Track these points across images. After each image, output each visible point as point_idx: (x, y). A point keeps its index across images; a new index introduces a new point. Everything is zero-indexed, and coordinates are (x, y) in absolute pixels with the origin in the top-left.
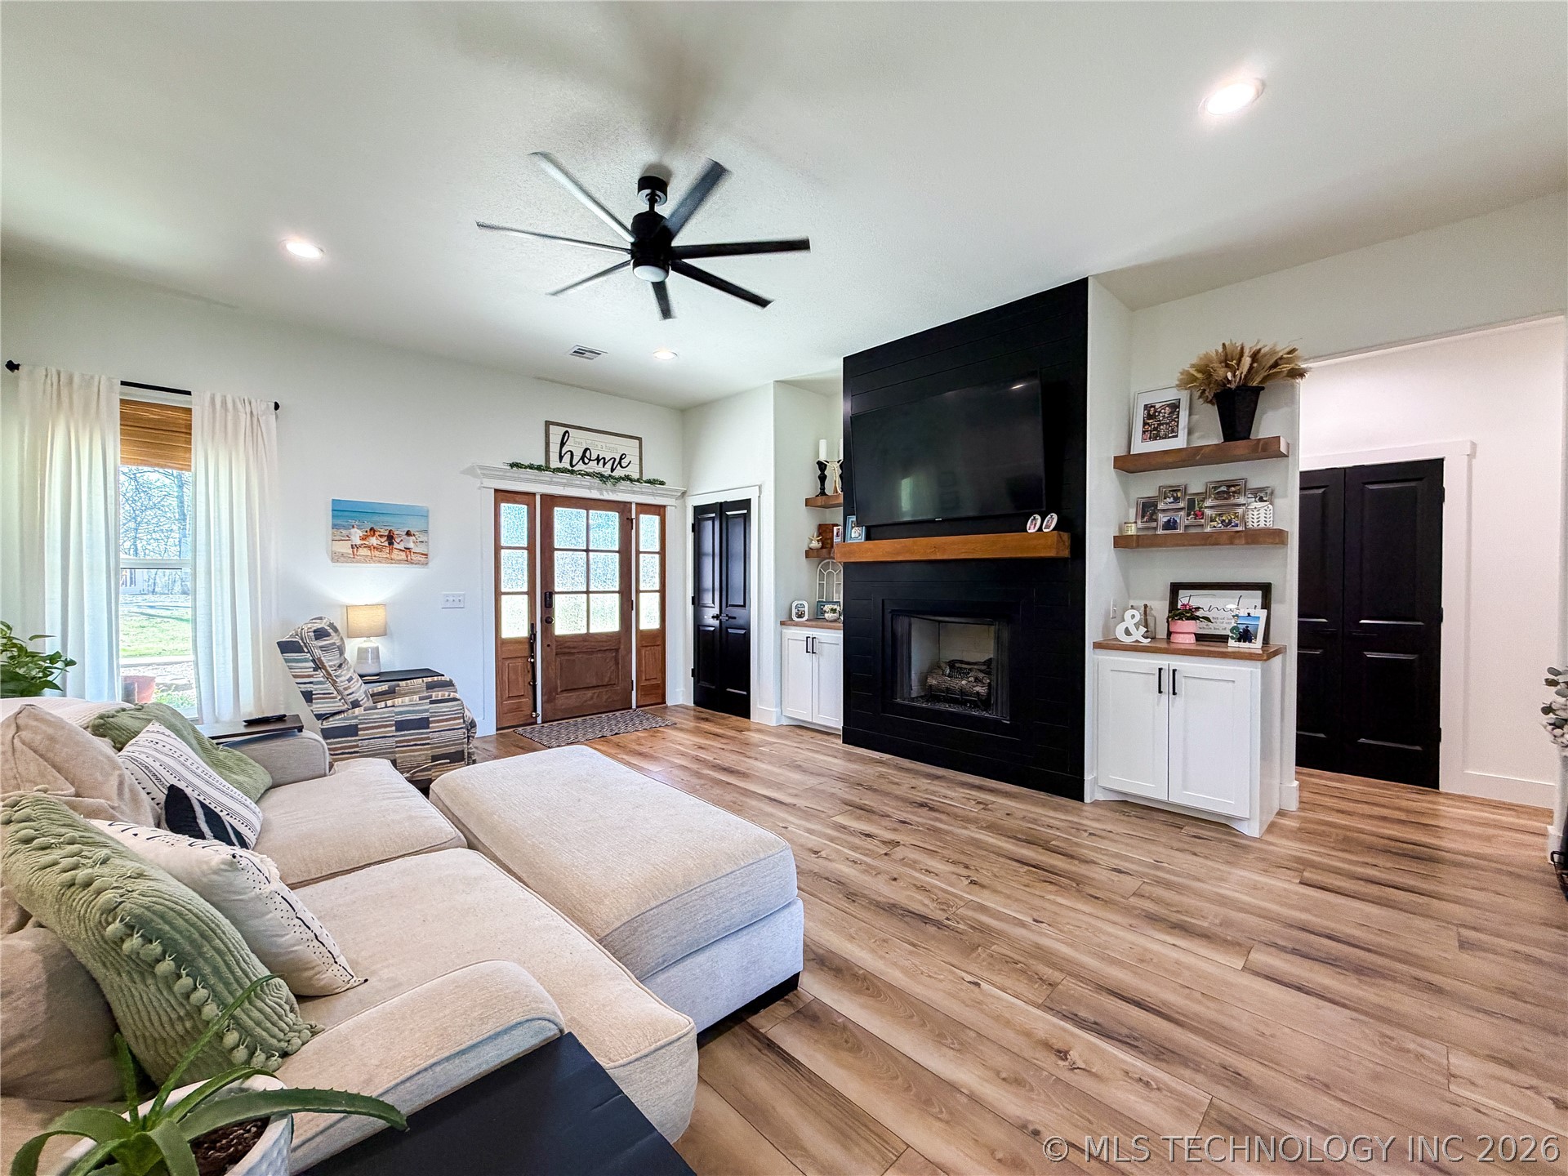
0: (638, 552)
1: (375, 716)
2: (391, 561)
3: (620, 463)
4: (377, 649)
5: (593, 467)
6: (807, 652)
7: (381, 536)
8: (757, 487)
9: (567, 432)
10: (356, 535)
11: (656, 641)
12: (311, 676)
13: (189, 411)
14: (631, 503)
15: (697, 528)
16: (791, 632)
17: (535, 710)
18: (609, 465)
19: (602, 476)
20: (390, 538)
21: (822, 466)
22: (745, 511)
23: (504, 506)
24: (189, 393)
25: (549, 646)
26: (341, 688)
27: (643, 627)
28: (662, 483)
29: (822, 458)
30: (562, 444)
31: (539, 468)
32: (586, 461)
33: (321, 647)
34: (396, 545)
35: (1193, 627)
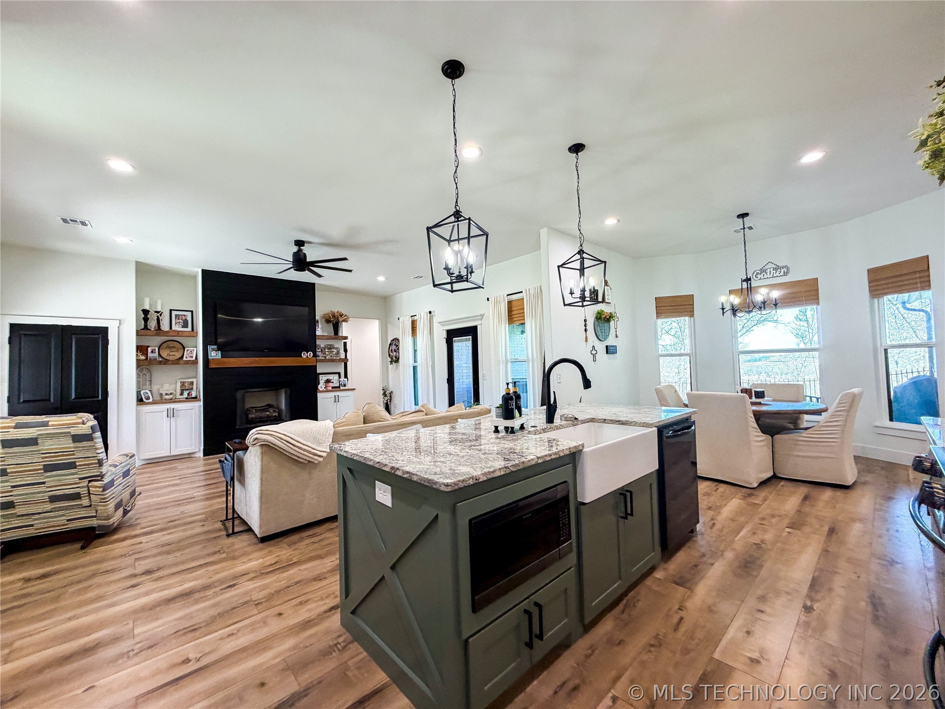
6: (167, 417)
8: (117, 321)
16: (148, 408)
21: (146, 312)
29: (147, 307)
35: (331, 385)
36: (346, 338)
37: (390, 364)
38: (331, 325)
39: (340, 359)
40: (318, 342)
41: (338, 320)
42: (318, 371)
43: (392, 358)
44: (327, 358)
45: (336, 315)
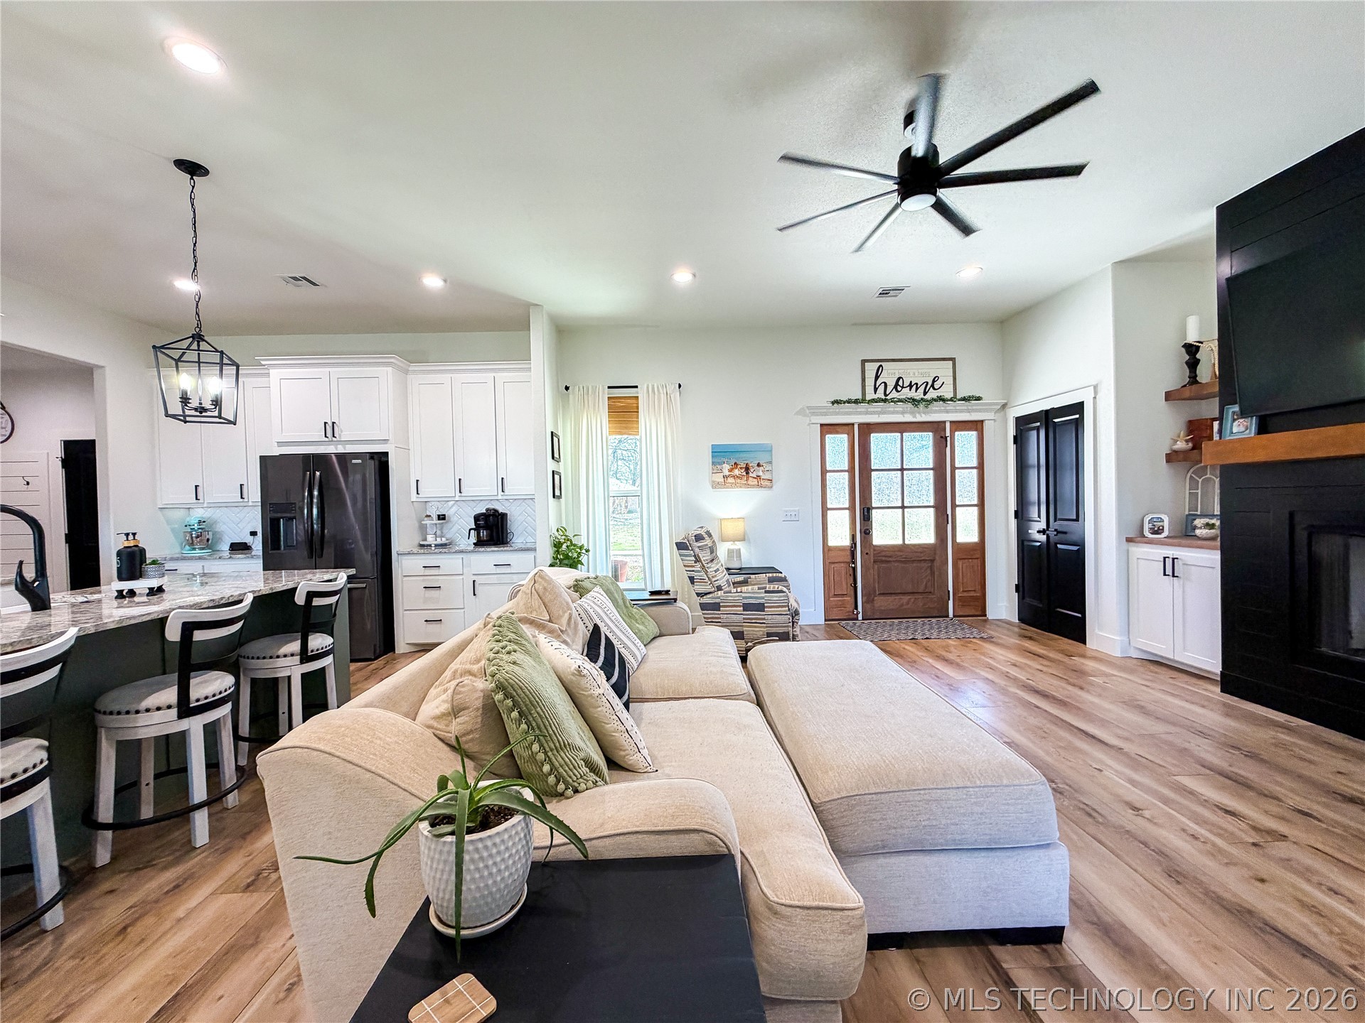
0: (954, 468)
1: (730, 598)
2: (748, 486)
3: (932, 386)
4: (739, 551)
5: (906, 393)
6: (1165, 574)
7: (741, 468)
8: (1092, 387)
9: (881, 366)
10: (726, 467)
11: (975, 555)
12: (693, 566)
13: (637, 397)
14: (945, 422)
15: (1019, 440)
16: (1140, 551)
17: (856, 607)
18: (921, 390)
19: (914, 400)
20: (747, 469)
21: (1192, 349)
22: (1077, 416)
23: (829, 437)
24: (636, 387)
25: (867, 554)
26: (710, 576)
27: (960, 539)
28: (979, 399)
29: (1192, 338)
30: (877, 377)
31: (856, 402)
32: (899, 388)
33: (699, 547)
34: (751, 474)
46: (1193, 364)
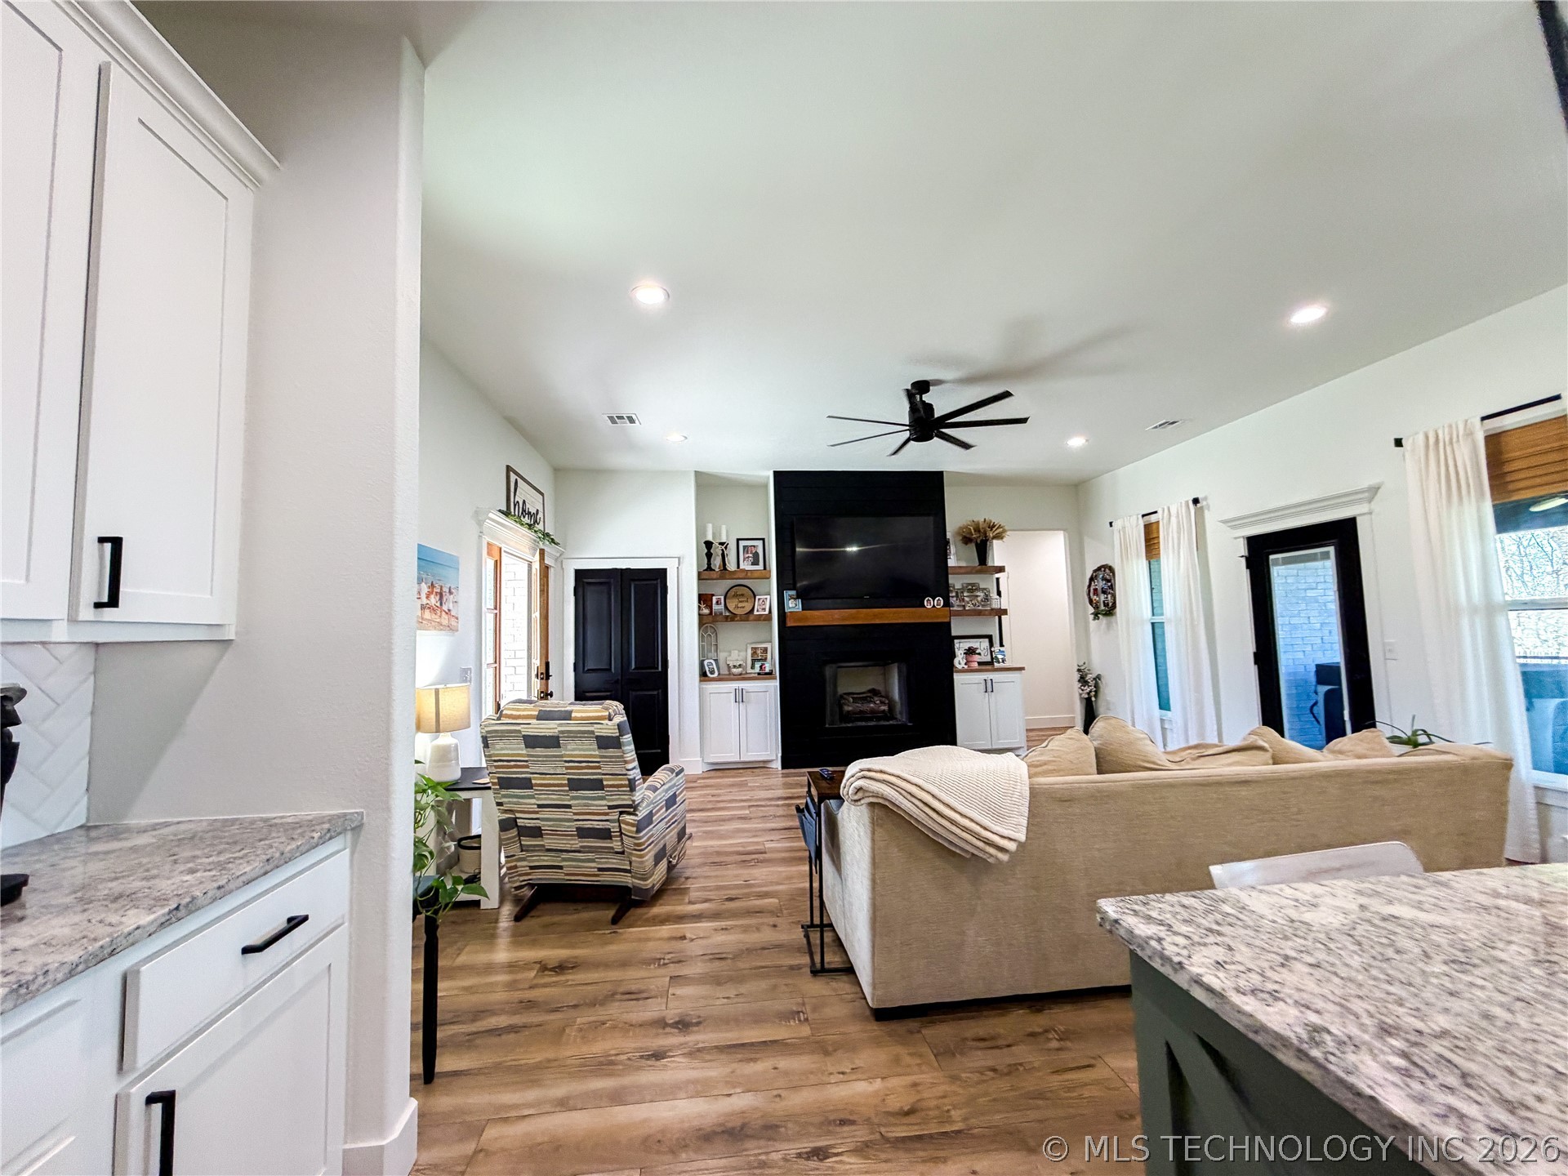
2: (440, 626)
3: (536, 519)
6: (736, 701)
7: (436, 593)
8: (677, 559)
9: (516, 480)
10: (424, 591)
15: (578, 592)
16: (712, 687)
20: (441, 596)
21: (709, 544)
22: (661, 580)
29: (710, 538)
30: (514, 493)
34: (443, 606)
35: (977, 658)
36: (1001, 569)
37: (1094, 619)
38: (973, 547)
39: (992, 609)
40: (952, 579)
41: (986, 537)
42: (954, 633)
43: (1096, 607)
44: (967, 608)
45: (981, 527)
46: (709, 555)
